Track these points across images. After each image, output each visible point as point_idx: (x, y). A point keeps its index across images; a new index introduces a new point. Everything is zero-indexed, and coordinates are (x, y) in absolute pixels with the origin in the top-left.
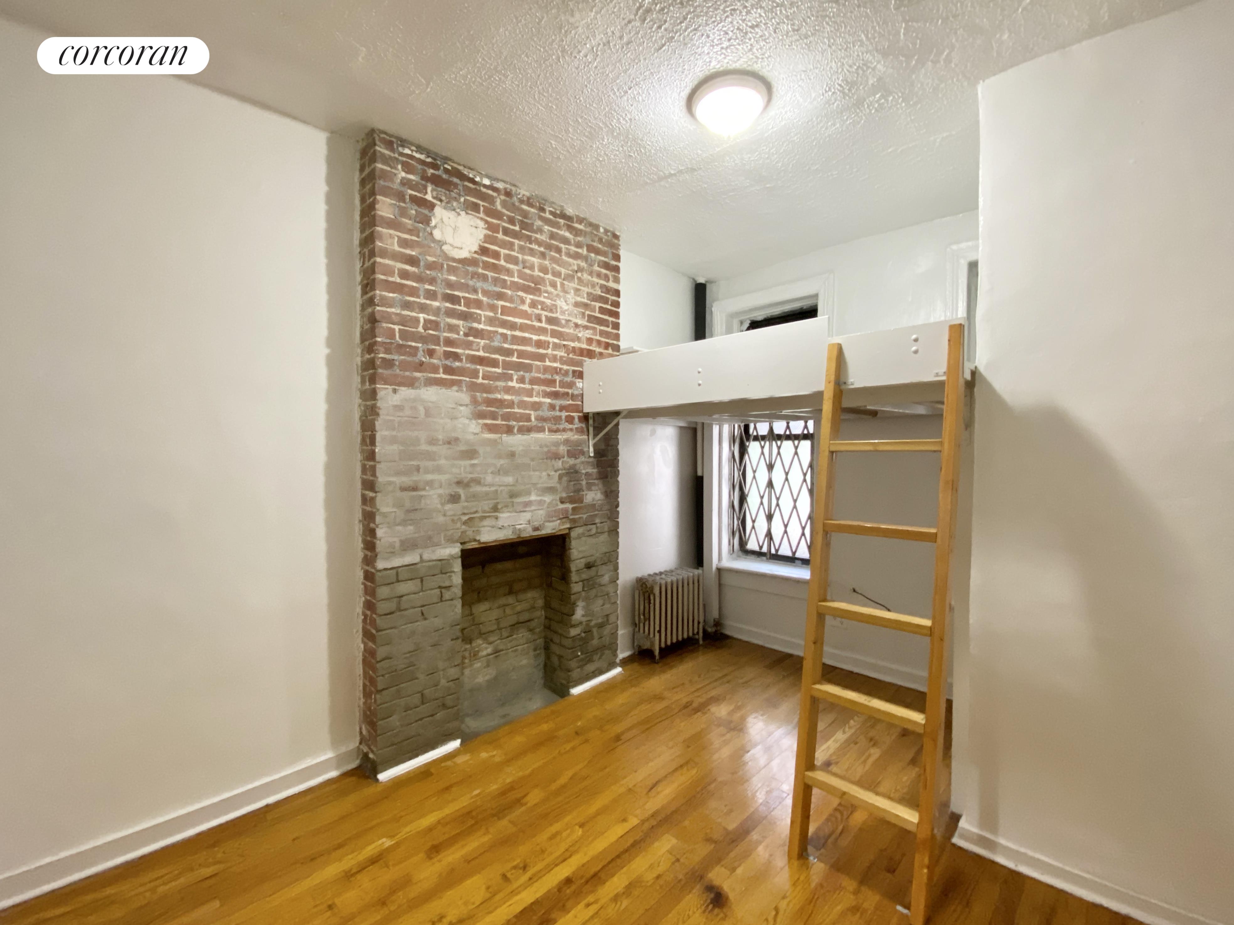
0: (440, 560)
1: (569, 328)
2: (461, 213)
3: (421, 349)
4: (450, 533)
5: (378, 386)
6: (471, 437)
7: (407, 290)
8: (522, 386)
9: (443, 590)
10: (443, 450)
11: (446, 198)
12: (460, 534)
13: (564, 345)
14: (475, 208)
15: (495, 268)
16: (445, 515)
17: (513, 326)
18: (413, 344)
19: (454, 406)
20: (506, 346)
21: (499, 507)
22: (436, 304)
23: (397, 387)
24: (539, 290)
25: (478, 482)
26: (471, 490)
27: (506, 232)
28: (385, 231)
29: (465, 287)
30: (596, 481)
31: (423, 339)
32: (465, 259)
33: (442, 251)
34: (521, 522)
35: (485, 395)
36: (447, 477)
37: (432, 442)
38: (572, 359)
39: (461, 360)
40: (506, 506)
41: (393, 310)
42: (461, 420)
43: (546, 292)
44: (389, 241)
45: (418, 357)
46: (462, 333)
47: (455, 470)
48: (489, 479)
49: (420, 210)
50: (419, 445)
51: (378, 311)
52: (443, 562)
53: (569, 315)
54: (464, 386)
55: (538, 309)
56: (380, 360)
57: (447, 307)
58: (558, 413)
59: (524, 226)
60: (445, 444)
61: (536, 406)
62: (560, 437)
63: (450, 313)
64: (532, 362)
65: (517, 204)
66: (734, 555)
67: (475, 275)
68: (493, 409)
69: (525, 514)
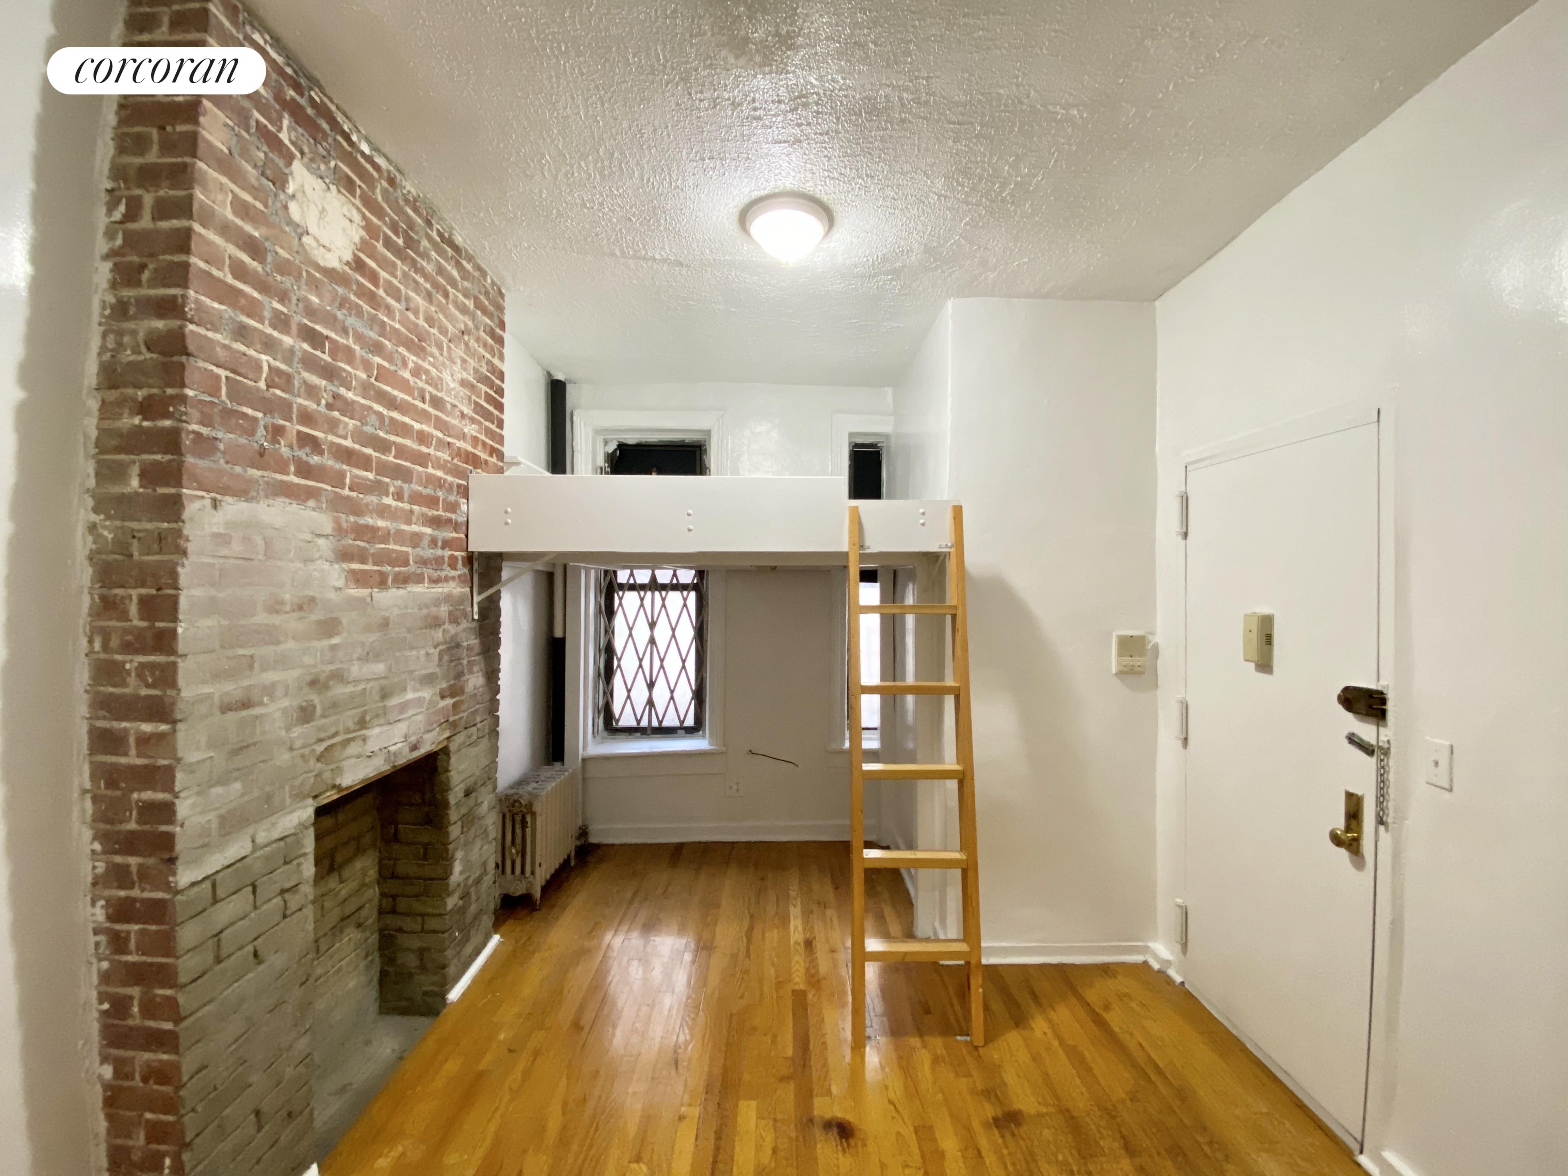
0: (282, 839)
1: (454, 417)
2: (331, 186)
3: (262, 423)
4: (297, 783)
5: (184, 491)
6: (331, 595)
7: (243, 301)
8: (400, 504)
9: (287, 896)
10: (290, 622)
11: (311, 152)
12: (312, 780)
13: (449, 443)
14: (349, 186)
15: (372, 299)
16: (291, 749)
17: (392, 403)
18: (249, 411)
19: (309, 537)
20: (382, 434)
21: (368, 718)
22: (288, 340)
23: (219, 497)
24: (423, 349)
25: (339, 677)
26: (330, 694)
27: (388, 243)
28: (212, 174)
29: (331, 321)
30: (477, 658)
31: (268, 406)
32: (333, 270)
33: (301, 244)
34: (396, 741)
35: (352, 519)
36: (296, 673)
37: (275, 607)
38: (456, 465)
39: (321, 453)
40: (377, 716)
41: (218, 337)
42: (318, 562)
43: (433, 356)
44: (220, 197)
45: (257, 438)
46: (323, 402)
47: (308, 660)
48: (355, 670)
49: (271, 155)
50: (253, 616)
51: (192, 332)
52: (288, 840)
53: (456, 397)
54: (324, 499)
55: (421, 380)
56: (191, 436)
57: (305, 351)
58: (439, 552)
59: (411, 243)
60: (293, 611)
61: (415, 540)
62: (440, 590)
63: (309, 363)
64: (412, 466)
65: (401, 202)
66: (598, 738)
67: (343, 303)
68: (362, 544)
69: (400, 725)
